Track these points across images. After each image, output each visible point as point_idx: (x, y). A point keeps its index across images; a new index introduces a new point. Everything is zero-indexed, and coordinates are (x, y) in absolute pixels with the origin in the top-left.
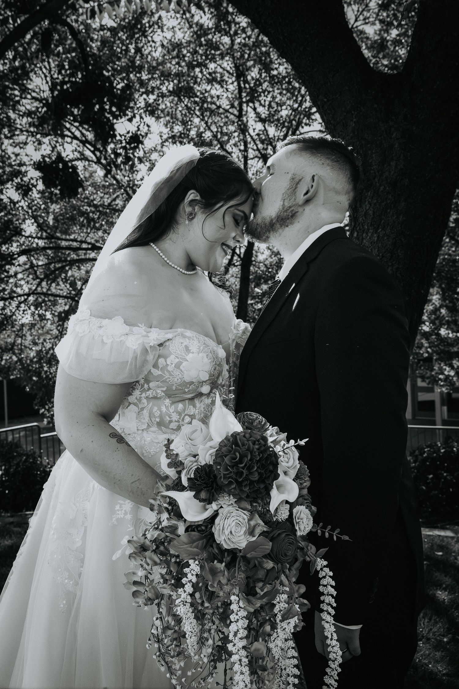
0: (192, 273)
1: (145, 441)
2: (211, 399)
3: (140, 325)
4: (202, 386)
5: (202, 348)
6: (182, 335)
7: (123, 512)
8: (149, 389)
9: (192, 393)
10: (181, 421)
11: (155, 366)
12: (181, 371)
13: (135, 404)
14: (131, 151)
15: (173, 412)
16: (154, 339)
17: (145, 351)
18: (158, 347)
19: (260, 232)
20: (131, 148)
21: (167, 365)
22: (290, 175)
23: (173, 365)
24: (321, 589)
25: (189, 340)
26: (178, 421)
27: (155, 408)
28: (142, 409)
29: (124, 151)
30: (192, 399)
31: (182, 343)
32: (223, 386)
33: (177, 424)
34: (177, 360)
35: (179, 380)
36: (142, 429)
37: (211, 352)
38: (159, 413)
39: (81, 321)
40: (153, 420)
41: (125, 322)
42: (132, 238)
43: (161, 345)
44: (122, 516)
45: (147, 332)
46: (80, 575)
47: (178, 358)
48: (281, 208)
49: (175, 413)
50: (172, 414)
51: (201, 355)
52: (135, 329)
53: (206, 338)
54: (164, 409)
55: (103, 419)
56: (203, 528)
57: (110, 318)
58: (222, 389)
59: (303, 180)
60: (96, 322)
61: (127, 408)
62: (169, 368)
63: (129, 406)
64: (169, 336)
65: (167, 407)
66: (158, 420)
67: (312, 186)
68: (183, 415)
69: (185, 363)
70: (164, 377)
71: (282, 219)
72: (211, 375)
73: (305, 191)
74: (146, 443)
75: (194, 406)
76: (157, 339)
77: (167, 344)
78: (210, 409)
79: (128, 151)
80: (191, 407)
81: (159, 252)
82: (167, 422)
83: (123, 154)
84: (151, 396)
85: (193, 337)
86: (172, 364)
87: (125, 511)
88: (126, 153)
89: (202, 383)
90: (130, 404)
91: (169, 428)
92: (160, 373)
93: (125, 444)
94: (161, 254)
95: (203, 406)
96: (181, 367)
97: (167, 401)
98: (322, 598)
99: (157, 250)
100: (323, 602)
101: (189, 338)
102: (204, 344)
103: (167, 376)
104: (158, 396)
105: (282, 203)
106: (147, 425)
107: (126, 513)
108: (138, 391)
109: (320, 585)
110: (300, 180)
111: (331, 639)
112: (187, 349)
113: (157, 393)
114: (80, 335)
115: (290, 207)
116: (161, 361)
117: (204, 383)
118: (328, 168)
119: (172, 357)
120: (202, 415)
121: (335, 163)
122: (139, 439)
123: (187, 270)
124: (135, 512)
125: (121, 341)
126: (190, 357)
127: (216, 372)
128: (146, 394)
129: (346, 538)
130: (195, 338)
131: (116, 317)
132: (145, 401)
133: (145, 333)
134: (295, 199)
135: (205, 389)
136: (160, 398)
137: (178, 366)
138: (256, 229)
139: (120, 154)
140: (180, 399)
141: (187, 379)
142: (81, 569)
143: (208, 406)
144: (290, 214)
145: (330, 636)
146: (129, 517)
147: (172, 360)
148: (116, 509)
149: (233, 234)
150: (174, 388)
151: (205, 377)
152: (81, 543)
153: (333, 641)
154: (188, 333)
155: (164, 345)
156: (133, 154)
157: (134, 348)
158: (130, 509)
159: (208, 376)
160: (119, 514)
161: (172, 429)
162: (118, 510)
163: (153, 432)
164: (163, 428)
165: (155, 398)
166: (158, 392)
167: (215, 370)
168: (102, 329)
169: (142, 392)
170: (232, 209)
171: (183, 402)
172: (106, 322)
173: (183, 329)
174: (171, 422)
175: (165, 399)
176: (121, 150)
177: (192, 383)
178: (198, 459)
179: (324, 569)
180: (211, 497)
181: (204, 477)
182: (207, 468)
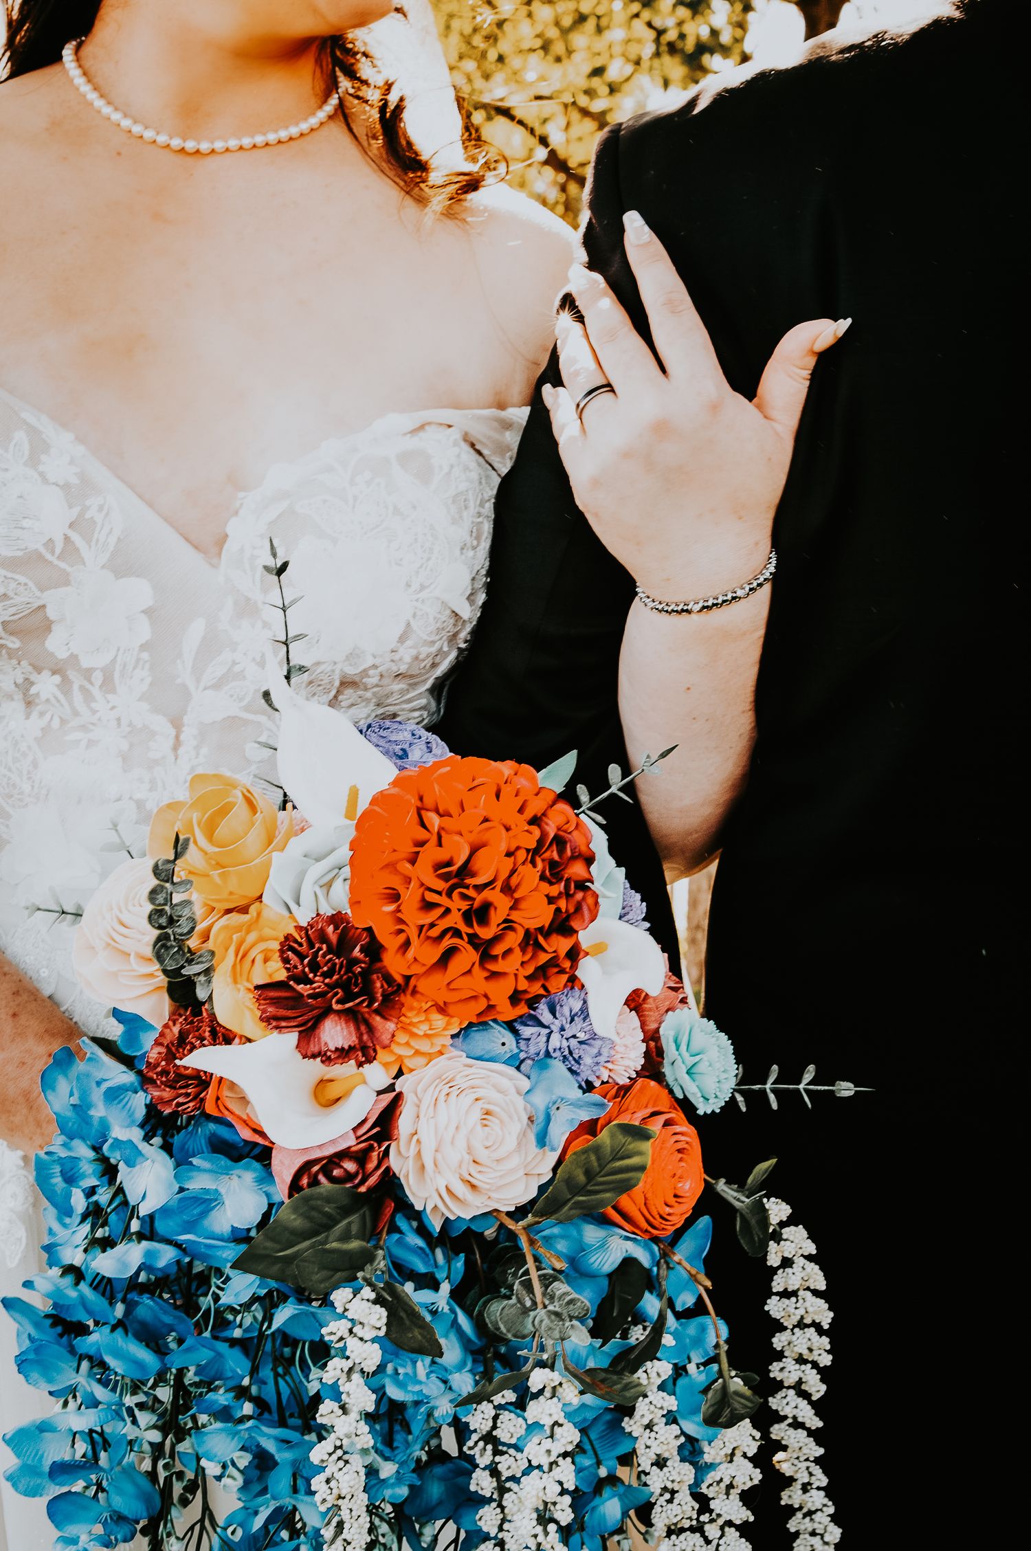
24: (774, 1307)
56: (350, 1166)
98: (779, 1341)
100: (780, 1356)
109: (770, 1294)
111: (805, 1488)
129: (846, 1089)
145: (803, 1478)
153: (814, 1492)
178: (259, 914)
179: (787, 1232)
180: (365, 1037)
181: (330, 960)
182: (331, 929)
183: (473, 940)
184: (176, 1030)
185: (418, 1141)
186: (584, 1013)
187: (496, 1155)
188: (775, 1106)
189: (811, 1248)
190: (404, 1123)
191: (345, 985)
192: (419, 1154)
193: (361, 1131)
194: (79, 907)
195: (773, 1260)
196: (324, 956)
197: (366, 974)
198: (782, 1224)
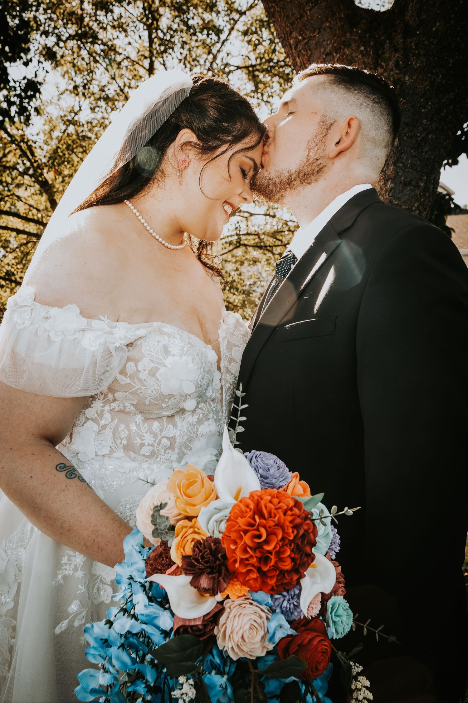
0: (178, 247)
1: (106, 469)
2: (197, 417)
3: (101, 317)
4: (185, 401)
5: (185, 349)
6: (159, 330)
7: (73, 567)
8: (115, 400)
9: (172, 409)
10: (156, 444)
11: (123, 372)
12: (158, 379)
13: (94, 420)
14: (27, 101)
15: (146, 433)
16: (120, 338)
17: (108, 354)
18: (126, 348)
19: (272, 190)
20: (27, 97)
21: (138, 371)
22: (318, 118)
23: (147, 372)
25: (169, 337)
26: (152, 445)
27: (122, 426)
28: (104, 427)
29: (19, 99)
30: (172, 416)
31: (159, 342)
32: (213, 400)
33: (151, 448)
34: (152, 365)
35: (154, 393)
36: (103, 454)
37: (198, 354)
38: (127, 432)
39: (21, 307)
40: (118, 441)
41: (81, 313)
42: (100, 193)
43: (129, 345)
44: (71, 572)
45: (112, 328)
46: (11, 649)
47: (153, 362)
48: (305, 160)
49: (149, 434)
50: (145, 435)
51: (184, 358)
52: (95, 323)
53: (191, 336)
54: (134, 428)
55: (47, 443)
57: (61, 307)
58: (212, 403)
59: (335, 124)
60: (41, 310)
61: (83, 425)
62: (141, 376)
63: (85, 422)
64: (141, 332)
65: (138, 425)
66: (125, 442)
67: (347, 133)
68: (159, 437)
69: (162, 370)
70: (134, 387)
71: (305, 175)
72: (198, 386)
73: (337, 140)
74: (107, 472)
75: (175, 426)
76: (125, 337)
77: (139, 342)
78: (195, 430)
79: (24, 100)
80: (171, 426)
81: (137, 214)
82: (138, 445)
83: (18, 103)
84: (117, 409)
85: (174, 333)
86: (145, 370)
87: (75, 565)
88: (21, 102)
89: (185, 397)
90: (87, 419)
91: (139, 454)
92: (128, 381)
93: (77, 478)
94: (140, 218)
95: (186, 426)
96: (157, 375)
97: (139, 418)
99: (135, 211)
101: (169, 335)
102: (189, 343)
103: (137, 385)
104: (126, 411)
105: (306, 154)
106: (109, 449)
107: (76, 569)
108: (101, 401)
110: (332, 125)
112: (166, 350)
113: (125, 407)
114: (18, 327)
115: (317, 160)
116: (131, 366)
117: (188, 397)
118: (368, 110)
119: (145, 361)
120: (185, 438)
121: (376, 105)
122: (98, 466)
123: (171, 243)
124: (89, 568)
125: (74, 339)
126: (169, 361)
127: (204, 381)
128: (110, 406)
130: (177, 336)
131: (69, 305)
132: (107, 416)
133: (108, 329)
134: (324, 150)
135: (190, 404)
136: (128, 413)
137: (153, 373)
138: (268, 186)
139: (14, 103)
140: (156, 416)
141: (165, 391)
142: (13, 640)
143: (193, 425)
144: (317, 169)
146: (80, 574)
147: (145, 365)
148: (63, 562)
149: (239, 191)
150: (147, 402)
151: (190, 388)
152: (11, 605)
154: (168, 328)
155: (134, 344)
156: (28, 103)
157: (93, 349)
158: (82, 564)
159: (195, 387)
160: (66, 569)
161: (144, 455)
162: (66, 564)
163: (118, 458)
164: (131, 453)
165: (122, 411)
166: (127, 404)
167: (203, 379)
168: (51, 320)
169: (105, 404)
170: (239, 156)
171: (160, 420)
172: (54, 311)
173: (160, 323)
174: (142, 445)
175: (135, 415)
176: (16, 98)
177: (171, 396)
178: (195, 523)
179: (360, 678)
180: (216, 586)
181: (209, 557)
182: (213, 544)
183: (259, 570)
184: (161, 549)
185: (226, 627)
186: (299, 596)
187: (252, 641)
188: (365, 634)
189: (368, 684)
190: (222, 620)
191: (212, 568)
192: (225, 631)
193: (207, 618)
194: (154, 481)
195: (353, 687)
196: (207, 555)
197: (220, 565)
198: (359, 674)
